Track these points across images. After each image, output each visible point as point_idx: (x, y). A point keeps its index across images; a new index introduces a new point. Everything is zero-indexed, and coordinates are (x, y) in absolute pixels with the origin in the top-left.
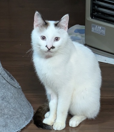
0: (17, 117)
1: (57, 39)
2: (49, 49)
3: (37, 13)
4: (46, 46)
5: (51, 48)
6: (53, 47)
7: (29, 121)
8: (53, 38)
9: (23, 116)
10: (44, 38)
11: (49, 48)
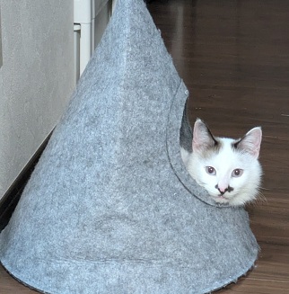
0: (193, 266)
1: (237, 173)
2: (222, 193)
3: (199, 121)
4: (217, 187)
5: (226, 190)
6: (229, 189)
7: (227, 282)
8: (229, 170)
9: (210, 269)
10: (211, 170)
11: (223, 190)
